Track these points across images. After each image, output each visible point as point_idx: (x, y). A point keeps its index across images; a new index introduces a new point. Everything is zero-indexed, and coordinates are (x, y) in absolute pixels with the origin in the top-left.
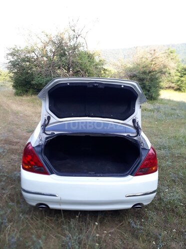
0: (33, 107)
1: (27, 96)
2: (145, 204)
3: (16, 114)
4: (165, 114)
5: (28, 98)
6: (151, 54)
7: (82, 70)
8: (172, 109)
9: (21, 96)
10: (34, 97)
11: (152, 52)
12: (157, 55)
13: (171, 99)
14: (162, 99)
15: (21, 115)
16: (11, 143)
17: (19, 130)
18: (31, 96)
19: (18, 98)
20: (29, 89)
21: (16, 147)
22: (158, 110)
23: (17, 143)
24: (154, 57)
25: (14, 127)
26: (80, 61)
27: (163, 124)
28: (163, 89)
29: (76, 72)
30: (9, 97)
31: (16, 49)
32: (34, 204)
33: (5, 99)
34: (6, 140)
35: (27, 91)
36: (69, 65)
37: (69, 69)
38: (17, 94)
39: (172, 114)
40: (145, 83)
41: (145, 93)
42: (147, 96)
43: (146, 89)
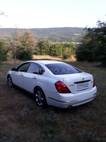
6: (26, 35)
40: (24, 51)
41: (25, 56)
42: (26, 58)
43: (26, 54)
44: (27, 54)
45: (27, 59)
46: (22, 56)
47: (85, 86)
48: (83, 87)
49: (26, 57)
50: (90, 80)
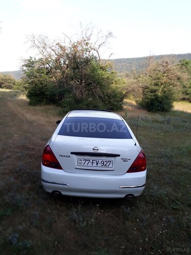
0: (46, 116)
1: (41, 106)
2: (135, 195)
3: (31, 123)
4: (174, 126)
5: (42, 108)
6: (163, 66)
7: (94, 83)
8: (183, 121)
9: (35, 105)
10: (47, 107)
11: (165, 64)
12: (169, 67)
13: (185, 110)
14: (174, 111)
15: (36, 124)
16: (28, 149)
17: (34, 138)
18: (45, 106)
19: (32, 108)
20: (43, 99)
21: (33, 153)
22: (168, 122)
23: (34, 149)
24: (167, 69)
25: (30, 135)
26: (92, 74)
27: (170, 136)
28: (175, 101)
29: (88, 84)
30: (23, 106)
31: (31, 61)
32: (50, 191)
33: (19, 109)
34: (23, 146)
35: (40, 101)
36: (81, 78)
37: (81, 81)
38: (31, 104)
39: (181, 126)
40: (157, 95)
41: (157, 104)
42: (159, 108)
43: (158, 101)
44: (161, 100)
45: (159, 110)
46: (152, 104)
47: (99, 165)
48: (95, 164)
49: (157, 106)
50: (119, 156)
